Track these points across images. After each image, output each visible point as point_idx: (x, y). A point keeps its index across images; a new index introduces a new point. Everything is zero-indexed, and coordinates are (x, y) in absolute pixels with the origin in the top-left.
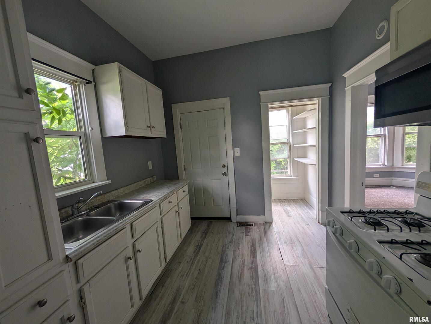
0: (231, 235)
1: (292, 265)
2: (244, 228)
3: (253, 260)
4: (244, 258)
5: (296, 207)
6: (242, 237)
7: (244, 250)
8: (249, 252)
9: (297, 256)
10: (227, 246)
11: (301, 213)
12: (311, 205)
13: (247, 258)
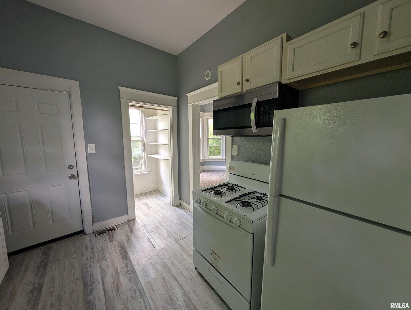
0: (90, 250)
1: (163, 248)
2: (105, 235)
3: (126, 263)
4: (115, 267)
5: (152, 199)
6: (105, 246)
7: (113, 258)
8: (120, 257)
9: (165, 238)
10: (88, 265)
11: (158, 202)
12: (164, 193)
13: (119, 264)
